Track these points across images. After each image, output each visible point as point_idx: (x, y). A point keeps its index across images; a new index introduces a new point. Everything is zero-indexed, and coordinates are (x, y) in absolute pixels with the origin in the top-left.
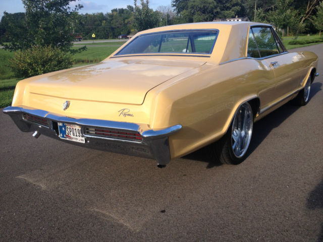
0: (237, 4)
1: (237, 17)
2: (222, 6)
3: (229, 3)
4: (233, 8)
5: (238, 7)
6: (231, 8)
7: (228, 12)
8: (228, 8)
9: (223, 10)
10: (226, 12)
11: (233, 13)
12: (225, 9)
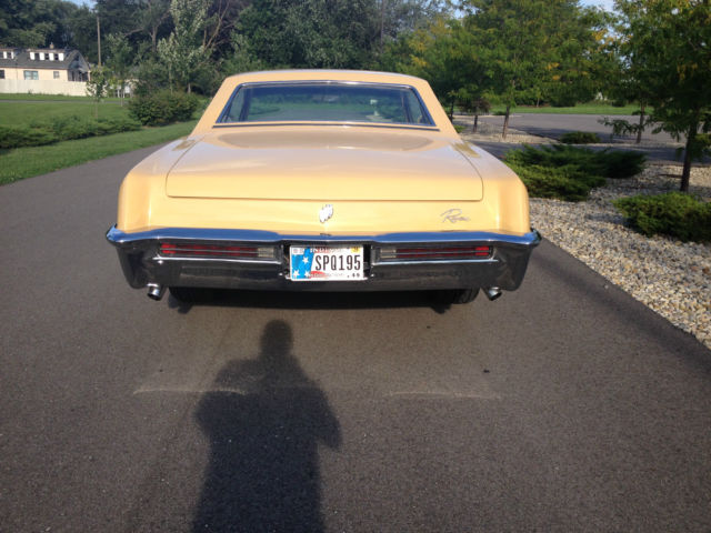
0: (45, 18)
1: (52, 46)
2: (10, 16)
3: (26, 13)
4: (39, 25)
5: (51, 23)
6: (32, 25)
7: (27, 33)
8: (24, 25)
9: (14, 27)
10: (22, 32)
11: (41, 38)
12: (17, 25)
